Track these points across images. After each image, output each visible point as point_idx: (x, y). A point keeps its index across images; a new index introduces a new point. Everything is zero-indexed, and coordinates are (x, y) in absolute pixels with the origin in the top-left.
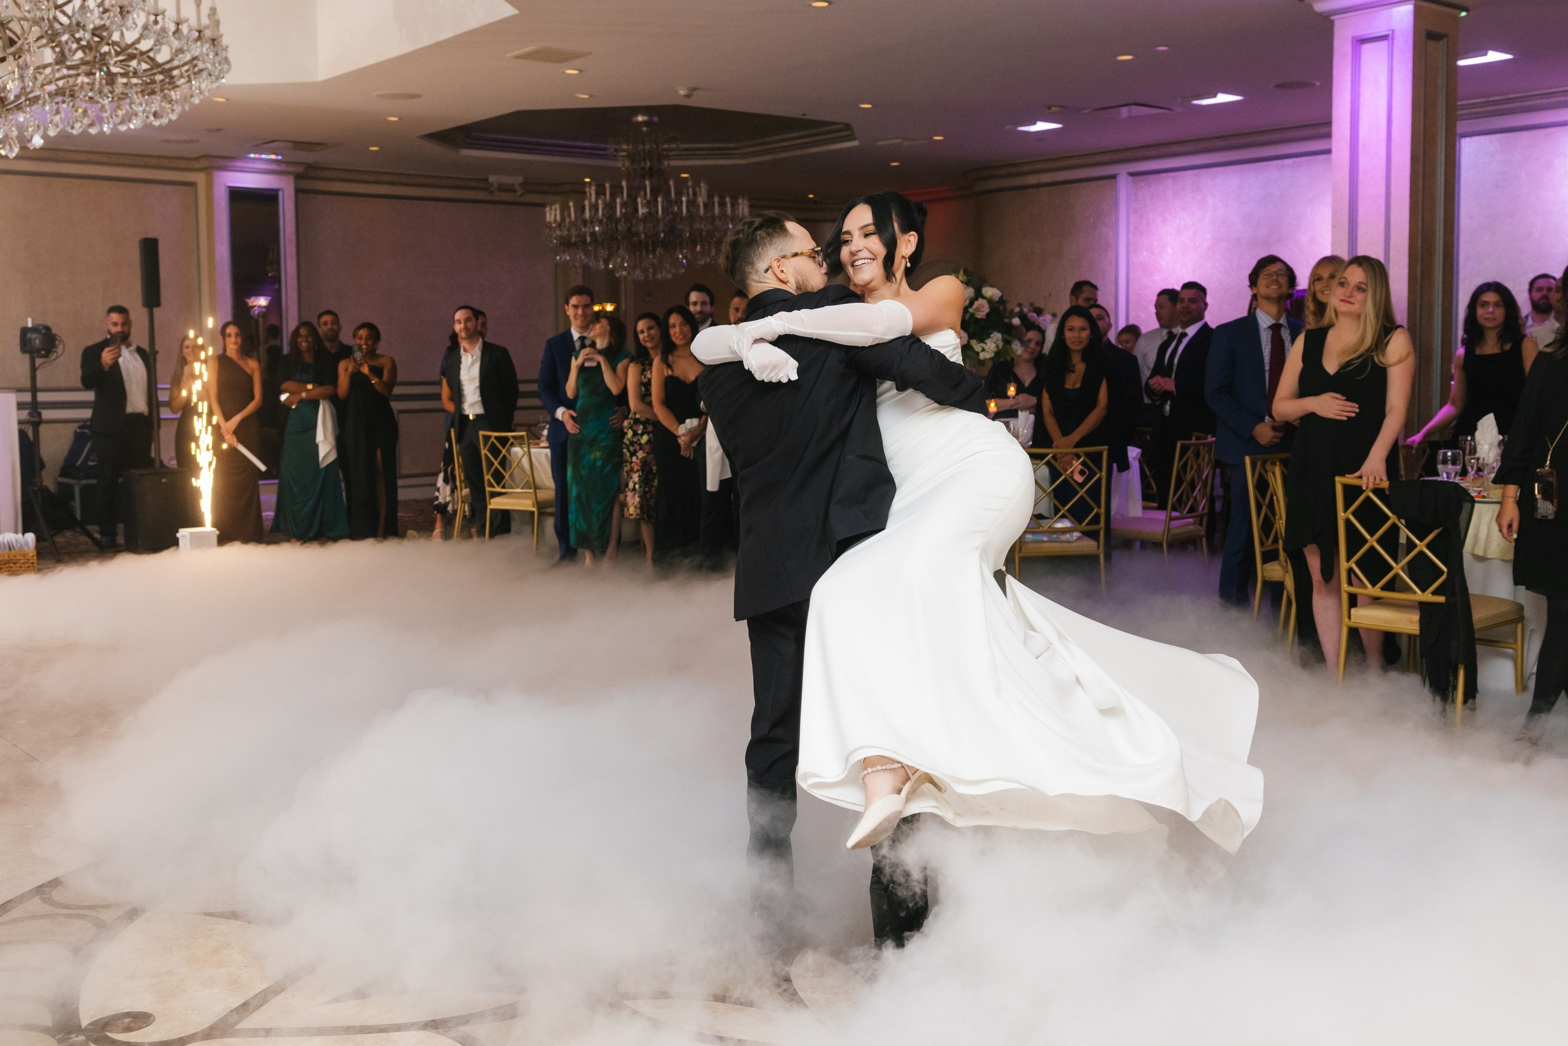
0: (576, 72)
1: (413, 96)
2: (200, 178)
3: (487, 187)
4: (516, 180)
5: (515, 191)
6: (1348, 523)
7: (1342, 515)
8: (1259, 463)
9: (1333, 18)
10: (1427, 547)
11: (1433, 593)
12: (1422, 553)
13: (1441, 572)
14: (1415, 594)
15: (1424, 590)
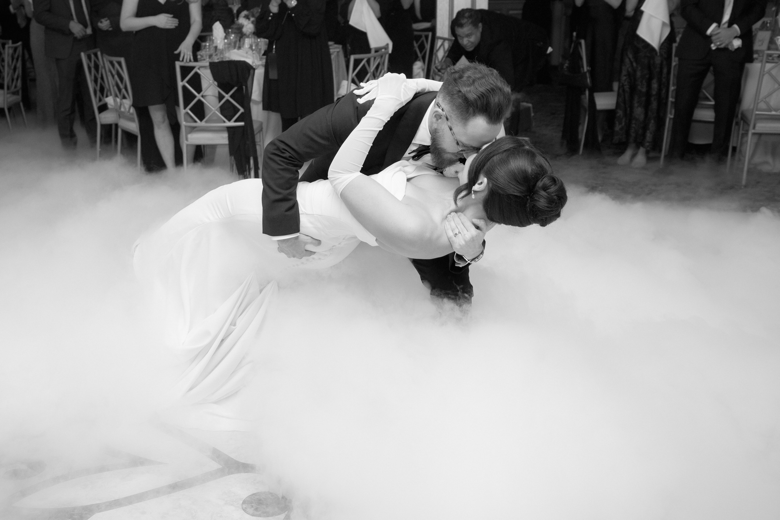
6: (184, 87)
7: (180, 84)
8: (93, 56)
10: (231, 96)
11: (236, 121)
12: (228, 100)
13: (239, 110)
14: (224, 122)
15: (229, 120)
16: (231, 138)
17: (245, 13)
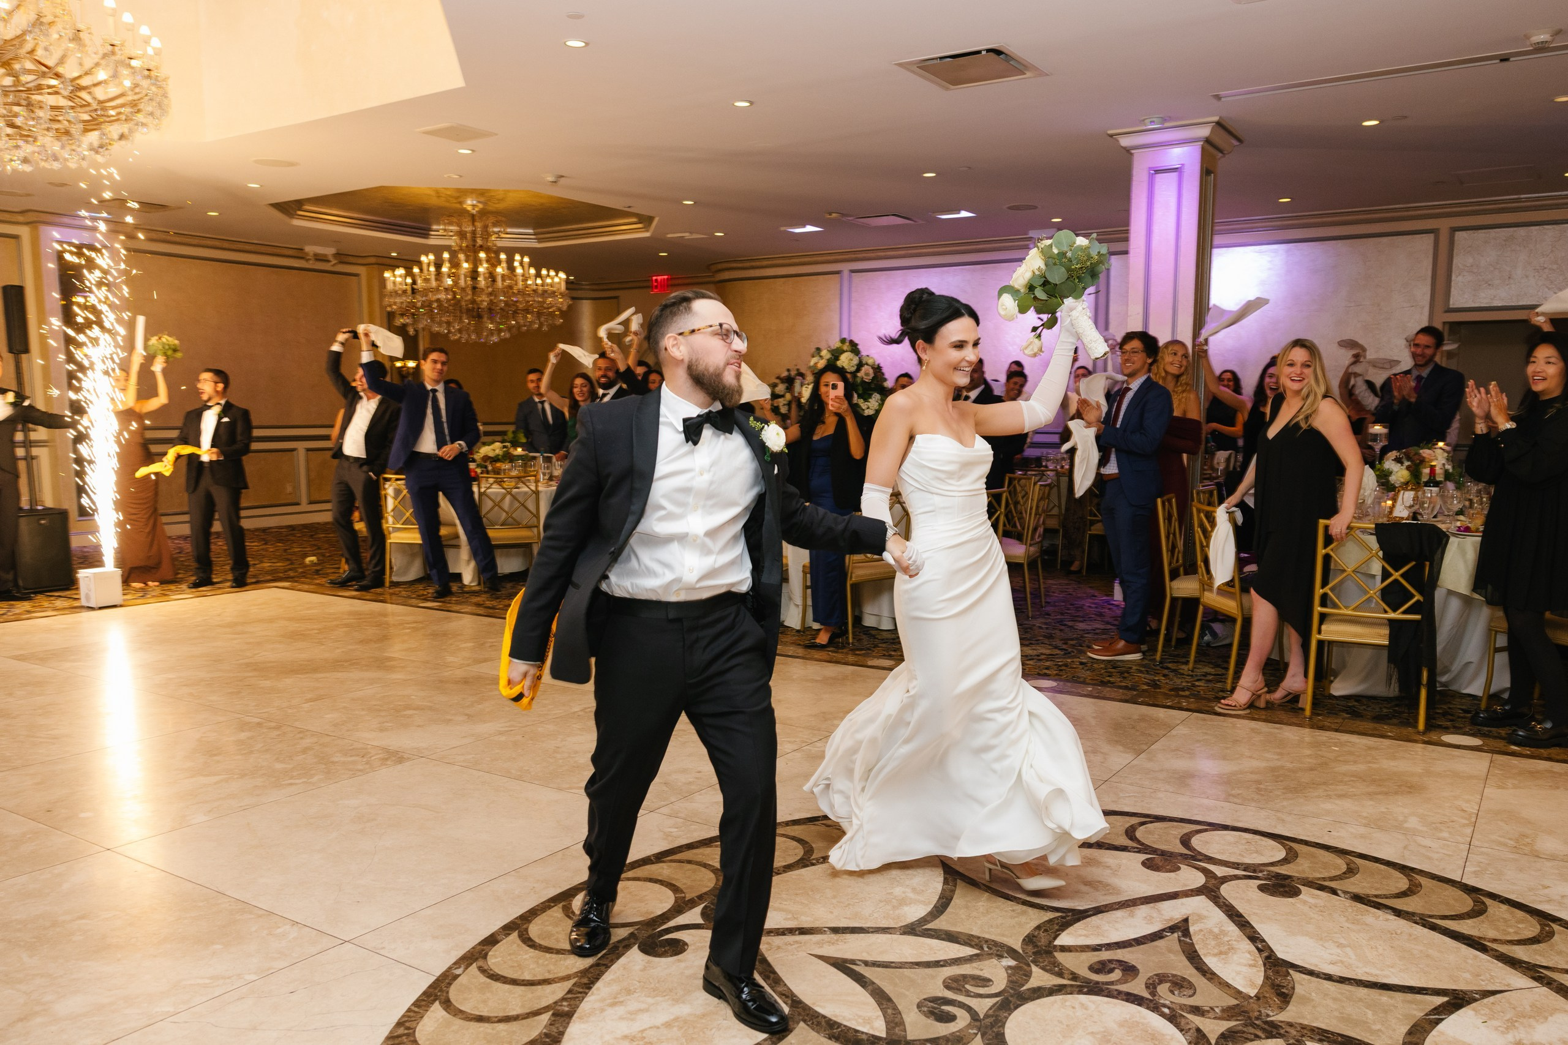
0: (469, 152)
1: (291, 164)
2: (24, 232)
3: (300, 254)
4: (329, 251)
5: (328, 261)
6: (1327, 557)
9: (1133, 151)
10: (1402, 576)
11: (1404, 612)
12: (1396, 581)
13: (1412, 596)
14: (1386, 612)
15: (1394, 610)
16: (1392, 637)
17: (1393, 454)
